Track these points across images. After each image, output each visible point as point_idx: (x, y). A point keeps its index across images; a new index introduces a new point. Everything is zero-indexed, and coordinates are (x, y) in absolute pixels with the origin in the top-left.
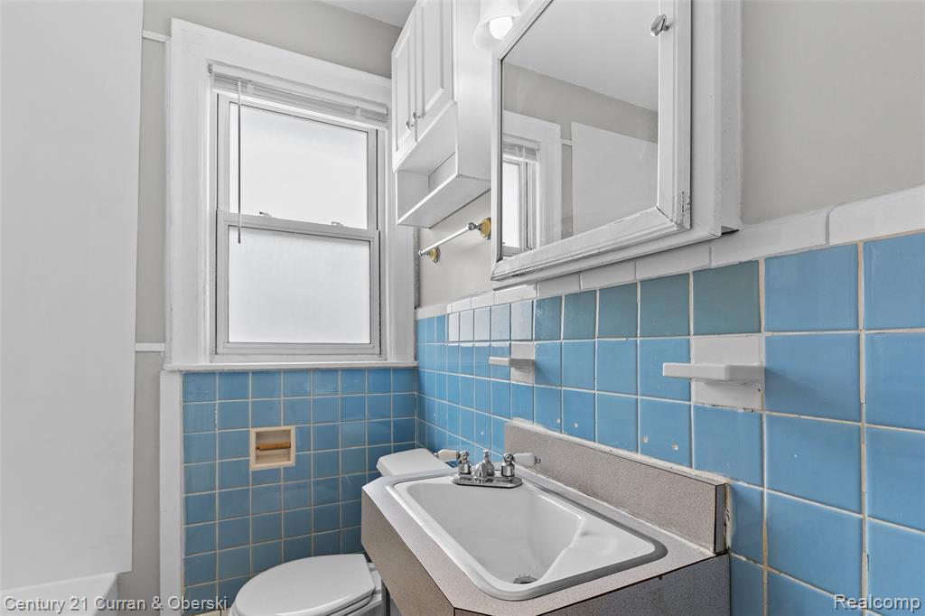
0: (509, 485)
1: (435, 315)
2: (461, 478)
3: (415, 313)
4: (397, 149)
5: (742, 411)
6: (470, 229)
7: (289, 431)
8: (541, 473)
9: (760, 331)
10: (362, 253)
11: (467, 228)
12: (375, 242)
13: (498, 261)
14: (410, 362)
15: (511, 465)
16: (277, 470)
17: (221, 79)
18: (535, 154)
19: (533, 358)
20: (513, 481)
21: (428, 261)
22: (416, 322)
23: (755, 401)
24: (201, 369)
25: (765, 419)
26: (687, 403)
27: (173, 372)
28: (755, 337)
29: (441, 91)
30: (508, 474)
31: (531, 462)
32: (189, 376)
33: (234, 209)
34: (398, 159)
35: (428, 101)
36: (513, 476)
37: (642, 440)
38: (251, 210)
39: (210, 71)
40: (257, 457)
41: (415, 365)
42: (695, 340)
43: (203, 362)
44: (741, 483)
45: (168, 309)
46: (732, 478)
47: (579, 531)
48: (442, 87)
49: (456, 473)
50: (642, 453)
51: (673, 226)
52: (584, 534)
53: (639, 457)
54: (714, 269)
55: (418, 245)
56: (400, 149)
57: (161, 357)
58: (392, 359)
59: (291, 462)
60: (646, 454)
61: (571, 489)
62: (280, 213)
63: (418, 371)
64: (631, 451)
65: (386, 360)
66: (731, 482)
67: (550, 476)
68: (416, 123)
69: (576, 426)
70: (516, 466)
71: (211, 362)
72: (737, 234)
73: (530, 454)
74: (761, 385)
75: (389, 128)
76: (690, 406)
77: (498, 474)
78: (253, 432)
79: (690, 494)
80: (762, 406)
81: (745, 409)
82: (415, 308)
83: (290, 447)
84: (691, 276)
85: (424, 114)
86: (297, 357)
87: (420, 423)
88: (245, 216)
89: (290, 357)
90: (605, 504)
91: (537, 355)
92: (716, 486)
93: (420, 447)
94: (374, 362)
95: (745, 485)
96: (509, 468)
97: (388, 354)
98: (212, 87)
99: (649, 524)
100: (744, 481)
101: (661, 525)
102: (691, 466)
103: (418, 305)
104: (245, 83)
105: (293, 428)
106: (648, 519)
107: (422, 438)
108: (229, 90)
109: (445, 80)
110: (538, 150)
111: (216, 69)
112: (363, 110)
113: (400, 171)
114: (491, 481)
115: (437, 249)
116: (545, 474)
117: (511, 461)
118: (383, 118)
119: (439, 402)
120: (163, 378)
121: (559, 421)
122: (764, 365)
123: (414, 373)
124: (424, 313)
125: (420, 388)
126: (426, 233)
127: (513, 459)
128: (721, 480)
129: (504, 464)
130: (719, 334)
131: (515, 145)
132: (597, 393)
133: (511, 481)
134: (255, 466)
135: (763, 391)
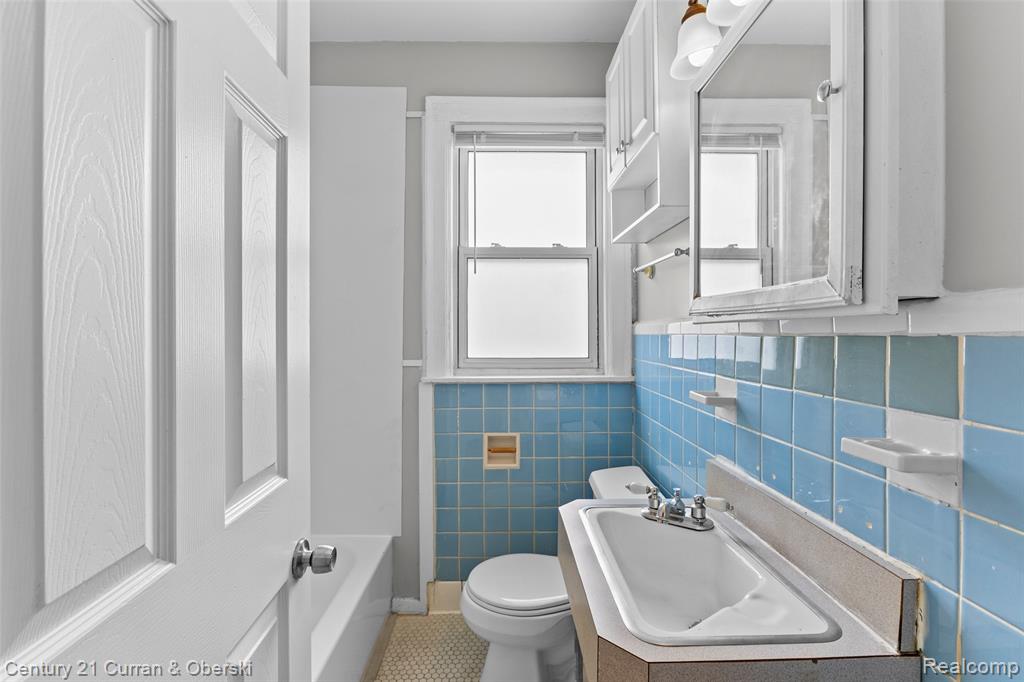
0: (699, 528)
1: (650, 333)
2: (651, 513)
3: (633, 328)
4: (611, 170)
5: (938, 503)
6: (676, 255)
7: (515, 437)
8: (739, 520)
9: (958, 418)
10: (580, 269)
11: (673, 254)
12: (593, 257)
13: (695, 298)
14: (627, 377)
15: (702, 507)
16: (504, 471)
17: (462, 137)
18: (777, 140)
19: (735, 397)
20: (704, 525)
21: (644, 278)
22: (634, 337)
23: (952, 497)
24: (447, 382)
25: (962, 518)
26: (882, 479)
27: (427, 383)
28: (953, 422)
29: (644, 121)
30: (699, 516)
31: (723, 507)
32: (440, 387)
33: (471, 245)
34: (611, 180)
35: (636, 128)
36: (704, 518)
37: (837, 511)
38: (484, 242)
39: (453, 131)
40: (489, 458)
41: (633, 380)
42: (891, 412)
43: (449, 376)
44: (935, 583)
45: (424, 331)
46: (926, 575)
47: (753, 592)
48: (645, 117)
49: (646, 506)
50: (837, 523)
51: (839, 301)
52: (755, 597)
53: (833, 526)
54: (911, 337)
55: (636, 262)
56: (614, 170)
57: (419, 371)
58: (609, 374)
59: (517, 465)
60: (841, 525)
61: (765, 544)
62: (508, 243)
63: (635, 386)
64: (827, 518)
65: (603, 374)
66: (926, 579)
67: (746, 525)
68: (625, 151)
69: (774, 477)
70: (707, 508)
71: (455, 374)
72: (936, 301)
73: (722, 499)
74: (958, 478)
75: (605, 146)
76: (885, 484)
77: (688, 513)
78: (486, 436)
79: (876, 581)
80: (960, 503)
81: (941, 501)
82: (633, 323)
83: (515, 452)
84: (889, 339)
85: (631, 141)
86: (521, 371)
87: (637, 439)
88: (479, 249)
89: (516, 371)
90: (797, 568)
91: (738, 395)
92: (903, 581)
93: (637, 465)
94: (592, 376)
95: (941, 586)
96: (699, 511)
97: (606, 368)
98: (455, 144)
99: (836, 602)
100: (940, 582)
101: (849, 607)
102: (885, 551)
103: (635, 320)
104: (479, 134)
105: (517, 435)
106: (835, 596)
107: (638, 454)
108: (467, 143)
109: (648, 112)
110: (782, 134)
111: (457, 129)
112: (580, 134)
113: (614, 191)
114: (682, 520)
115: (653, 267)
116: (742, 521)
117: (701, 503)
118: (599, 137)
119: (654, 422)
120: (422, 389)
121: (758, 468)
122: (962, 456)
123: (632, 387)
124: (641, 329)
125: (637, 404)
126: (644, 248)
127: (703, 501)
128: (915, 574)
129: (694, 506)
130: (916, 411)
131: (750, 134)
132: (794, 447)
133: (701, 524)
134: (487, 466)
135: (960, 486)
